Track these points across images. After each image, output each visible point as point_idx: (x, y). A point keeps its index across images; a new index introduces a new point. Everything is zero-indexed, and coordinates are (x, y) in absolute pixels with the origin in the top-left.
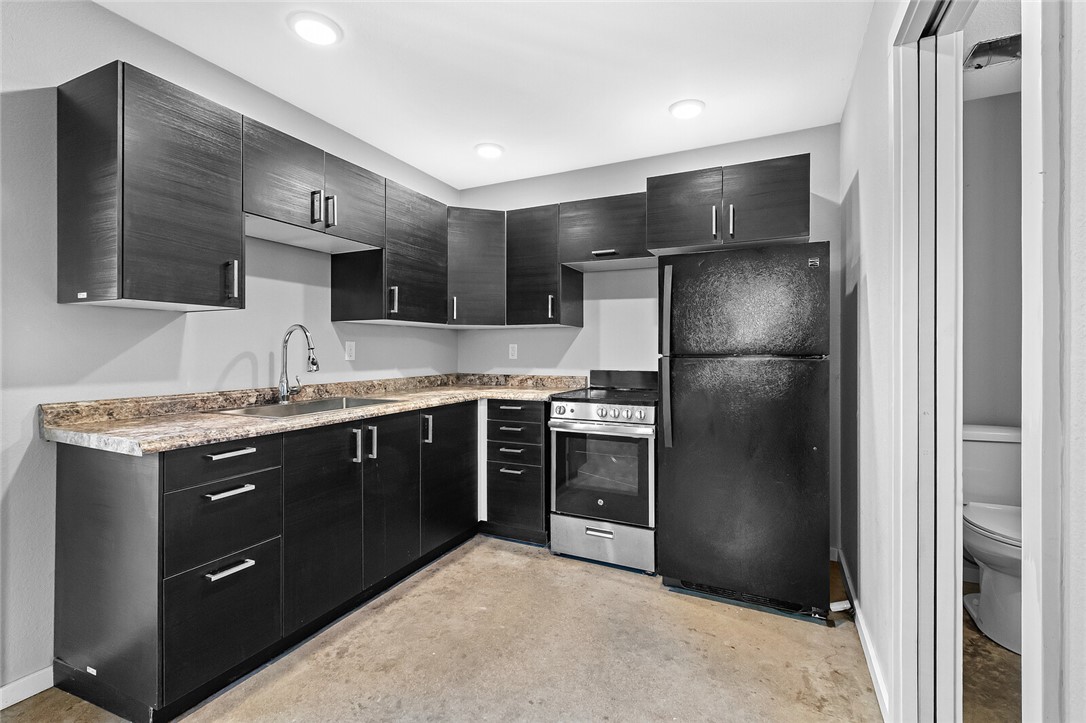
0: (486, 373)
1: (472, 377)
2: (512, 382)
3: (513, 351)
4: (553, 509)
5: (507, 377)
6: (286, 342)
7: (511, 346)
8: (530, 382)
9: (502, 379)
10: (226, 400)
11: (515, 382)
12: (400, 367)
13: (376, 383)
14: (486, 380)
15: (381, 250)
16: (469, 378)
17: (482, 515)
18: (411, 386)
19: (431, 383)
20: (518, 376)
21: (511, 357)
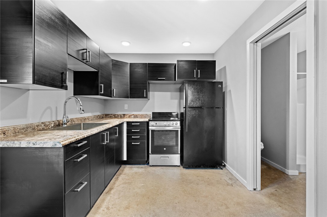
0: (116, 114)
1: (111, 115)
2: (126, 116)
3: (126, 107)
4: (150, 153)
5: (124, 115)
6: (66, 102)
7: (125, 105)
8: (132, 116)
9: (123, 116)
10: (44, 125)
11: (127, 116)
12: (92, 112)
13: (86, 118)
14: (116, 116)
15: (98, 71)
16: (110, 115)
17: (125, 158)
18: (95, 119)
19: (100, 117)
20: (128, 114)
21: (125, 108)
